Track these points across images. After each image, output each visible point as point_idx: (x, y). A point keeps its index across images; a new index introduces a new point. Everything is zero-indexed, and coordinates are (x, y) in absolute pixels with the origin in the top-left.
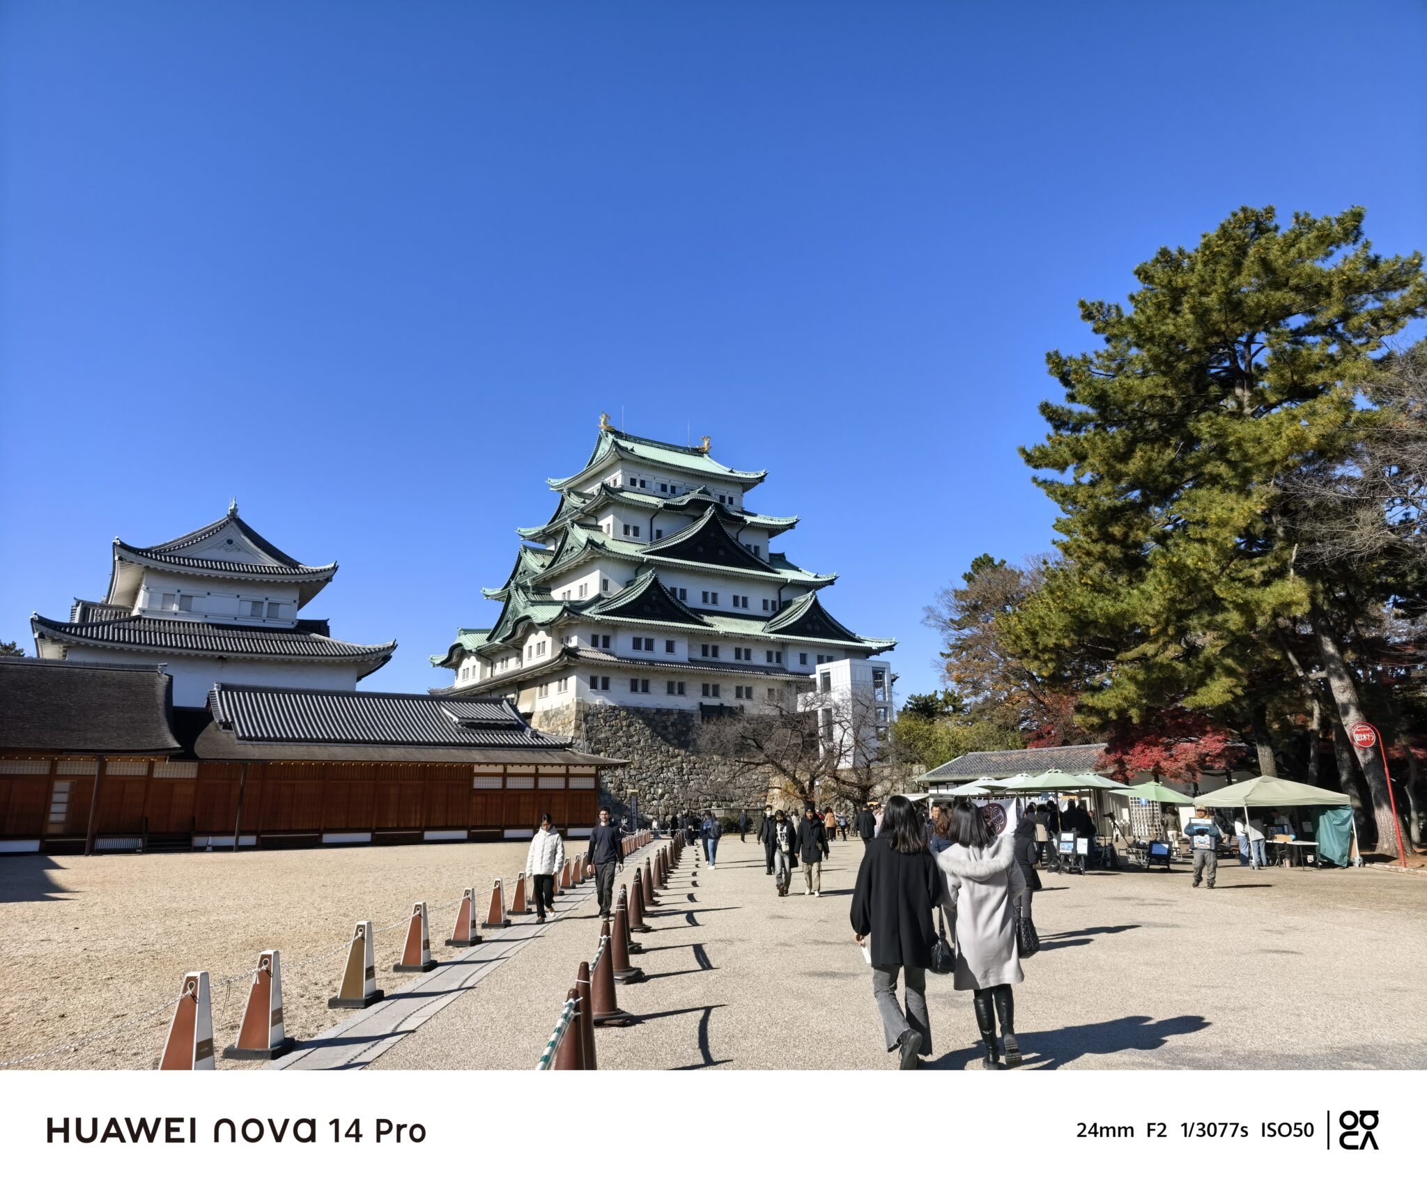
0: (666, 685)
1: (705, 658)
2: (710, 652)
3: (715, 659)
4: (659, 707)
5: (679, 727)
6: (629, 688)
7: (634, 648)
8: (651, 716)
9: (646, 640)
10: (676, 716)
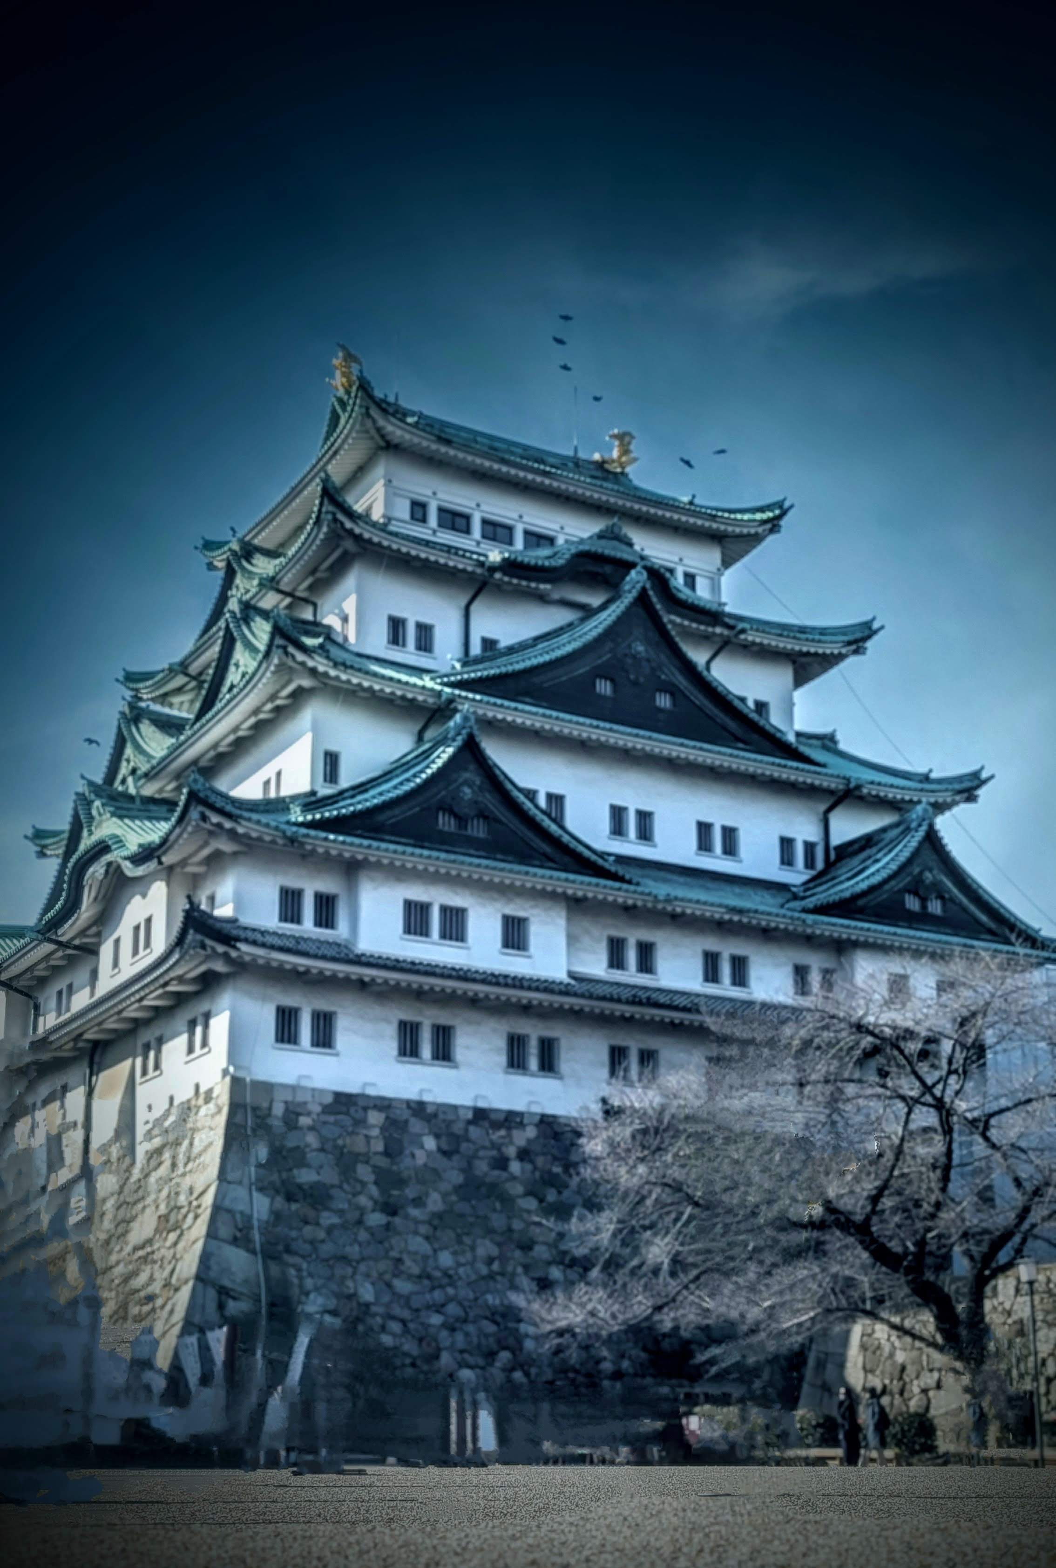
0: (502, 1043)
1: (618, 976)
2: (632, 956)
3: (643, 980)
4: (481, 1104)
5: (540, 1161)
6: (392, 1046)
7: (408, 930)
8: (458, 1128)
9: (444, 909)
10: (531, 1132)
